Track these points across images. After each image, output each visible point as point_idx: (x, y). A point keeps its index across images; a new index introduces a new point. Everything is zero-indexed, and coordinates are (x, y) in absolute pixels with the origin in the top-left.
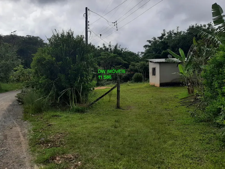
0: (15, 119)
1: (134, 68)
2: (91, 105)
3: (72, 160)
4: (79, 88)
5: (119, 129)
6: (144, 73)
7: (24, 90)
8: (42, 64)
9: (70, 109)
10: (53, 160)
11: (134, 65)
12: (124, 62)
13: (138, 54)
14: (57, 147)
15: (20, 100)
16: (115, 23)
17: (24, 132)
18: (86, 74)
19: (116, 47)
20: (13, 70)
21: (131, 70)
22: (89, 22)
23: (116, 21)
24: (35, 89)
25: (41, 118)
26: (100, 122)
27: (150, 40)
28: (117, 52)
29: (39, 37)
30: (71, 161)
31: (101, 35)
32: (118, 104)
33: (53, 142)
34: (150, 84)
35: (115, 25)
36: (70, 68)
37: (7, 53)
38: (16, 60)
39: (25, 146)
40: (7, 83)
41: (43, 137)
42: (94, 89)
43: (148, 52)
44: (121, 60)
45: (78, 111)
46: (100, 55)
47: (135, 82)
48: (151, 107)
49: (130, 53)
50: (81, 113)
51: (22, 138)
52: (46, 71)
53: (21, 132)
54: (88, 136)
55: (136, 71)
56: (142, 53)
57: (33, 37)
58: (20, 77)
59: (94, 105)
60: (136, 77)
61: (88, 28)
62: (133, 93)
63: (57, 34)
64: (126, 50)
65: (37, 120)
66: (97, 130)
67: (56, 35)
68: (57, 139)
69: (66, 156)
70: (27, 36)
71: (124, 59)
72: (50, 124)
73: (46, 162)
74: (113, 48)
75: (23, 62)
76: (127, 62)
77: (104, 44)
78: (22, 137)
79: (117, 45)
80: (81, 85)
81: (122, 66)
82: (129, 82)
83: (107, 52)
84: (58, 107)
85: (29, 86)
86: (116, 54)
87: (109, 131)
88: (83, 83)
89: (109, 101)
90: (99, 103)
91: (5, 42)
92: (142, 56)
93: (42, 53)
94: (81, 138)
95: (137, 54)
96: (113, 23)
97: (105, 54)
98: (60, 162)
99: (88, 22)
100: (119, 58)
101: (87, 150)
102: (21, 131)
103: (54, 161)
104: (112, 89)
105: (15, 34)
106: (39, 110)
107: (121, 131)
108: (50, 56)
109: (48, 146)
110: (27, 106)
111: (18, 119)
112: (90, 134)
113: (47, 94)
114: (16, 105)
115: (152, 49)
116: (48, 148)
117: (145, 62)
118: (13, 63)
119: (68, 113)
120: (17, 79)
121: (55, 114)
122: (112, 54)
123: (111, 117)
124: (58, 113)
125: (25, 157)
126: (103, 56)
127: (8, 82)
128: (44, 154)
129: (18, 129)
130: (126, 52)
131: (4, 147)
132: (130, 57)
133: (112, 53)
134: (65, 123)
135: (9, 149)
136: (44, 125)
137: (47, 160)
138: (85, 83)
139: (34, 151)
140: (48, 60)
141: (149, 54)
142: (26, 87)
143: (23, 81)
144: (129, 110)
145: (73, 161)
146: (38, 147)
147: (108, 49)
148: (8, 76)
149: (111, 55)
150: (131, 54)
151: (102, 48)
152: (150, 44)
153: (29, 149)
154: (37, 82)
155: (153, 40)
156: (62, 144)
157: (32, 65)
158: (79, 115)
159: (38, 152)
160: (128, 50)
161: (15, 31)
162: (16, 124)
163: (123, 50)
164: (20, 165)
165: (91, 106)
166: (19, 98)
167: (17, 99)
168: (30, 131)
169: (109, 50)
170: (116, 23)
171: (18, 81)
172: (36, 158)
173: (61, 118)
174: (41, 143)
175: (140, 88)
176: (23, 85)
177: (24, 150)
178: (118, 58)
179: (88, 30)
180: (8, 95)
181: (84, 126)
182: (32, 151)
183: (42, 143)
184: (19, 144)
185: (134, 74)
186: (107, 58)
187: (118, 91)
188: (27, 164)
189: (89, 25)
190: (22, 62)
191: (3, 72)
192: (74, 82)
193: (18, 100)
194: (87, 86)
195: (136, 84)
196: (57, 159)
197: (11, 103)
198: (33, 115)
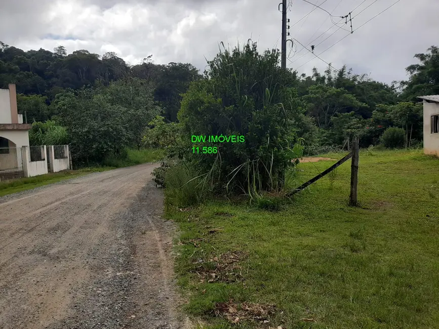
0: (150, 215)
1: (384, 116)
2: (291, 195)
3: (263, 320)
4: (266, 159)
5: (363, 255)
6: (409, 128)
7: (165, 162)
8: (197, 113)
9: (249, 201)
10: (221, 310)
11: (383, 111)
12: (360, 104)
13: (393, 86)
14: (228, 283)
15: (160, 180)
16: (347, 16)
17: (165, 242)
18: (281, 131)
19: (341, 73)
20: (148, 126)
21: (377, 121)
22: (289, 21)
23: (350, 14)
24: (184, 159)
25: (196, 216)
26: (315, 234)
27: (423, 54)
28: (344, 83)
29: (190, 64)
30: (260, 320)
31: (313, 47)
32: (353, 195)
33: (219, 269)
34: (426, 153)
35: (346, 23)
36: (250, 119)
37: (138, 97)
38: (152, 108)
39: (167, 272)
40: (139, 149)
41: (201, 256)
42: (297, 162)
43: (417, 80)
44: (352, 101)
45: (265, 206)
46: (307, 93)
47: (387, 147)
48: (434, 205)
49: (373, 86)
50: (271, 211)
51: (162, 255)
52: (205, 126)
53: (160, 243)
54: (293, 266)
55: (390, 123)
56: (403, 83)
57: (180, 64)
58: (159, 139)
59: (296, 196)
60: (388, 136)
61: (287, 34)
62: (384, 171)
63: (226, 50)
64: (365, 79)
65: (188, 220)
66: (312, 253)
67: (224, 54)
68: (228, 263)
69: (249, 307)
70: (171, 64)
71: (358, 97)
72: (213, 230)
73: (208, 314)
74: (334, 76)
75: (164, 112)
76: (367, 105)
77: (315, 69)
78: (161, 252)
79: (343, 69)
80: (271, 154)
81: (355, 114)
82: (372, 147)
83: (322, 85)
84: (225, 196)
85: (175, 154)
86: (342, 88)
87: (339, 257)
88: (276, 149)
89: (330, 189)
90: (308, 192)
91: (133, 77)
92: (403, 90)
93: (198, 91)
94: (277, 269)
95: (390, 86)
96: (343, 17)
97: (317, 88)
98: (237, 319)
99: (287, 21)
100: (350, 96)
101: (294, 299)
102: (161, 240)
103: (224, 314)
104: (339, 163)
105: (151, 61)
106: (191, 200)
107: (370, 260)
108: (211, 95)
109: (211, 277)
110: (171, 192)
111: (155, 214)
112: (295, 261)
113: (205, 171)
114: (153, 188)
115: (426, 74)
116: (210, 282)
117: (411, 103)
118: (148, 114)
119: (246, 208)
120: (155, 143)
121: (221, 210)
122: (334, 90)
123: (339, 224)
124: (226, 209)
125: (167, 297)
126: (312, 93)
127: (139, 147)
128: (203, 294)
129: (156, 235)
130: (364, 82)
131: (131, 271)
132: (373, 93)
133: (332, 86)
134: (242, 229)
135: (139, 274)
136: (201, 231)
137: (210, 310)
138: (279, 149)
139: (183, 285)
140: (209, 103)
141: (419, 85)
142: (168, 157)
143: (163, 146)
144: (380, 212)
145: (265, 321)
146: (191, 278)
147: (324, 78)
148: (139, 136)
149: (331, 91)
150: (377, 87)
151: (310, 77)
152: (421, 64)
153: (175, 279)
154: (189, 147)
155: (430, 53)
156: (238, 277)
157: (180, 114)
158: (267, 215)
159: (192, 289)
160: (369, 77)
161: (150, 57)
162: (152, 225)
163: (358, 80)
164: (159, 313)
165: (291, 198)
166: (157, 176)
167: (155, 177)
168: (176, 242)
169: (326, 81)
170: (348, 18)
171: (156, 145)
172: (188, 303)
173: (232, 218)
174: (196, 269)
175: (401, 162)
176: (165, 154)
177: (166, 280)
178: (345, 97)
179: (288, 38)
180: (138, 171)
181: (280, 240)
182: (179, 284)
183: (199, 270)
184: (157, 266)
185: (385, 129)
186: (322, 97)
187: (354, 168)
188: (172, 313)
189: (289, 27)
190: (162, 112)
191: (132, 130)
192: (258, 148)
193: (156, 181)
194: (282, 155)
195: (389, 152)
196: (231, 310)
197: (144, 186)
198: (181, 209)
